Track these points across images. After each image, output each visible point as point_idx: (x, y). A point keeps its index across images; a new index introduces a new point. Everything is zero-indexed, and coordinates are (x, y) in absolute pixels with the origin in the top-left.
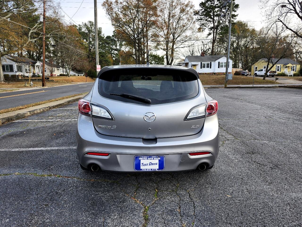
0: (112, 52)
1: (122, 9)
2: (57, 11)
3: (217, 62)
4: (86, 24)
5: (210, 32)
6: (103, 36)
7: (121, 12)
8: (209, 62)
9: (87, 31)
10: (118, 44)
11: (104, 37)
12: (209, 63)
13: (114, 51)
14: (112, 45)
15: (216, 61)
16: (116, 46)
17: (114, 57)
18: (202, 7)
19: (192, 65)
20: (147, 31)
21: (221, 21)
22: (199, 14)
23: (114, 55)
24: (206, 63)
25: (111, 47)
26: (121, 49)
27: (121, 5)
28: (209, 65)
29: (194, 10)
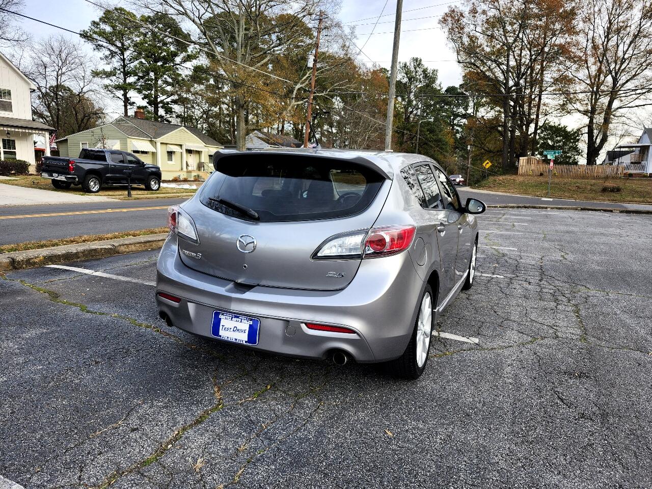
0: (455, 122)
1: (486, 26)
2: (347, 44)
4: (405, 65)
6: (439, 88)
7: (483, 33)
9: (405, 80)
10: (471, 104)
11: (439, 90)
13: (461, 119)
14: (458, 106)
16: (466, 109)
17: (457, 132)
20: (542, 69)
23: (458, 128)
25: (455, 110)
26: (476, 114)
27: (484, 17)
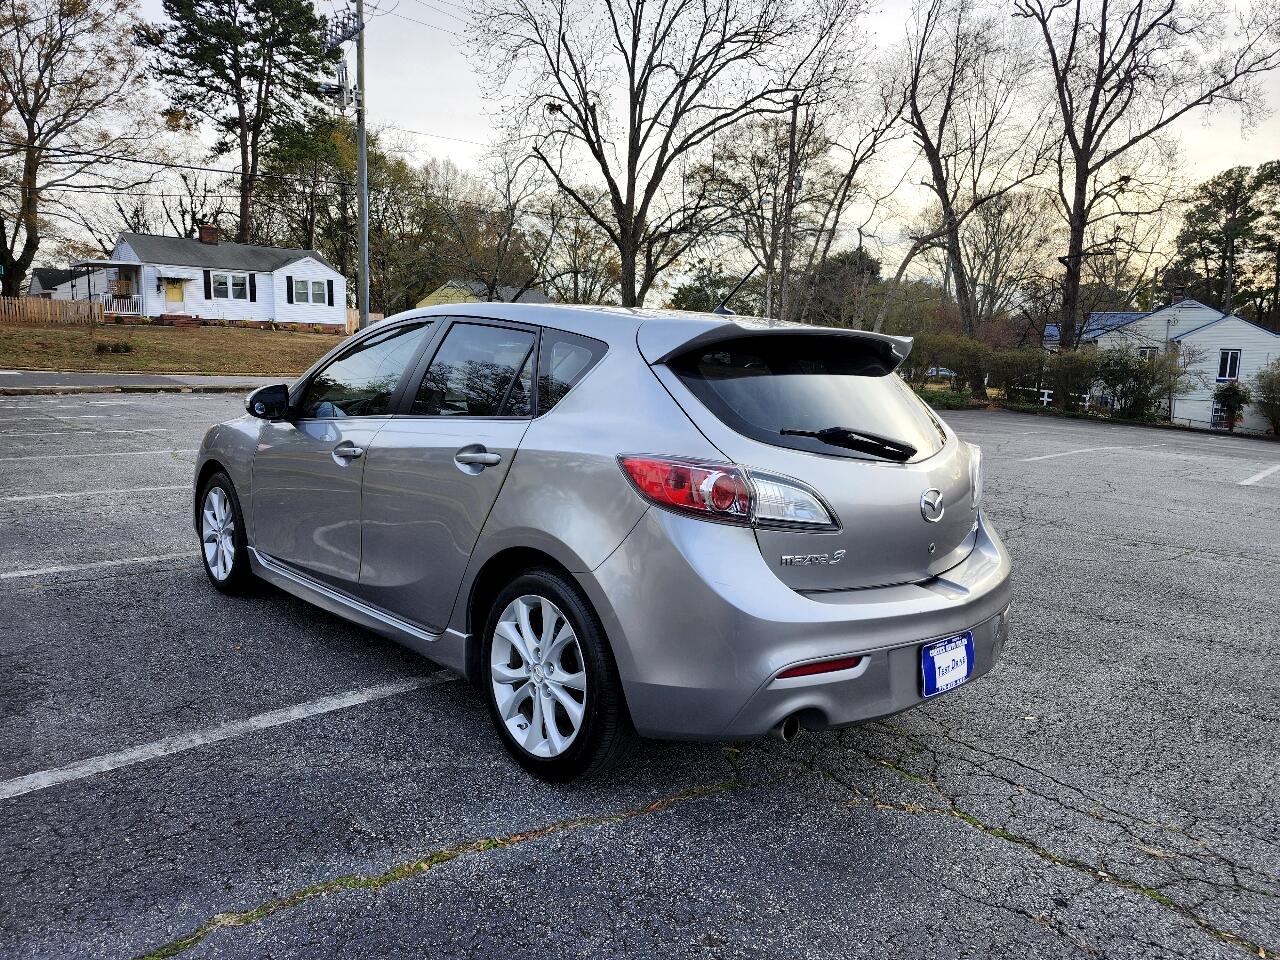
3: (280, 275)
5: (227, 140)
8: (246, 275)
12: (244, 278)
15: (276, 272)
18: (177, 19)
19: (159, 279)
21: (273, 103)
22: (162, 45)
24: (230, 277)
28: (243, 285)
29: (137, 19)
